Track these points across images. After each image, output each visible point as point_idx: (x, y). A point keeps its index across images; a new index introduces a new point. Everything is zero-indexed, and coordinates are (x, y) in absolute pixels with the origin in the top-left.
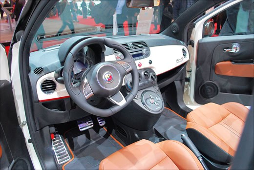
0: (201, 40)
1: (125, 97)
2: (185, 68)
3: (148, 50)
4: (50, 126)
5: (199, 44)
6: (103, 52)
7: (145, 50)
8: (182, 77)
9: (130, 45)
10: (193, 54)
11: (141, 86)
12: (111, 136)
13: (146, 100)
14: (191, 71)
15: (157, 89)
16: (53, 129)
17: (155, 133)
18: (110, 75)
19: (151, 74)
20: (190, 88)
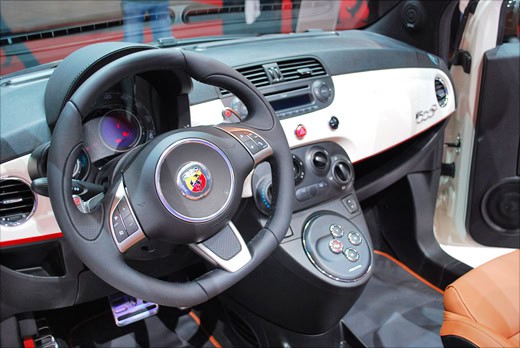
0: (492, 52)
1: (247, 242)
2: (442, 136)
3: (329, 85)
4: (20, 317)
5: (485, 61)
6: (184, 91)
7: (317, 84)
8: (430, 162)
9: (272, 68)
10: (468, 92)
11: (303, 199)
12: (212, 339)
13: (318, 242)
14: (459, 145)
15: (354, 205)
16: (30, 326)
17: (346, 339)
18: (200, 173)
19: (335, 159)
20: (453, 195)
